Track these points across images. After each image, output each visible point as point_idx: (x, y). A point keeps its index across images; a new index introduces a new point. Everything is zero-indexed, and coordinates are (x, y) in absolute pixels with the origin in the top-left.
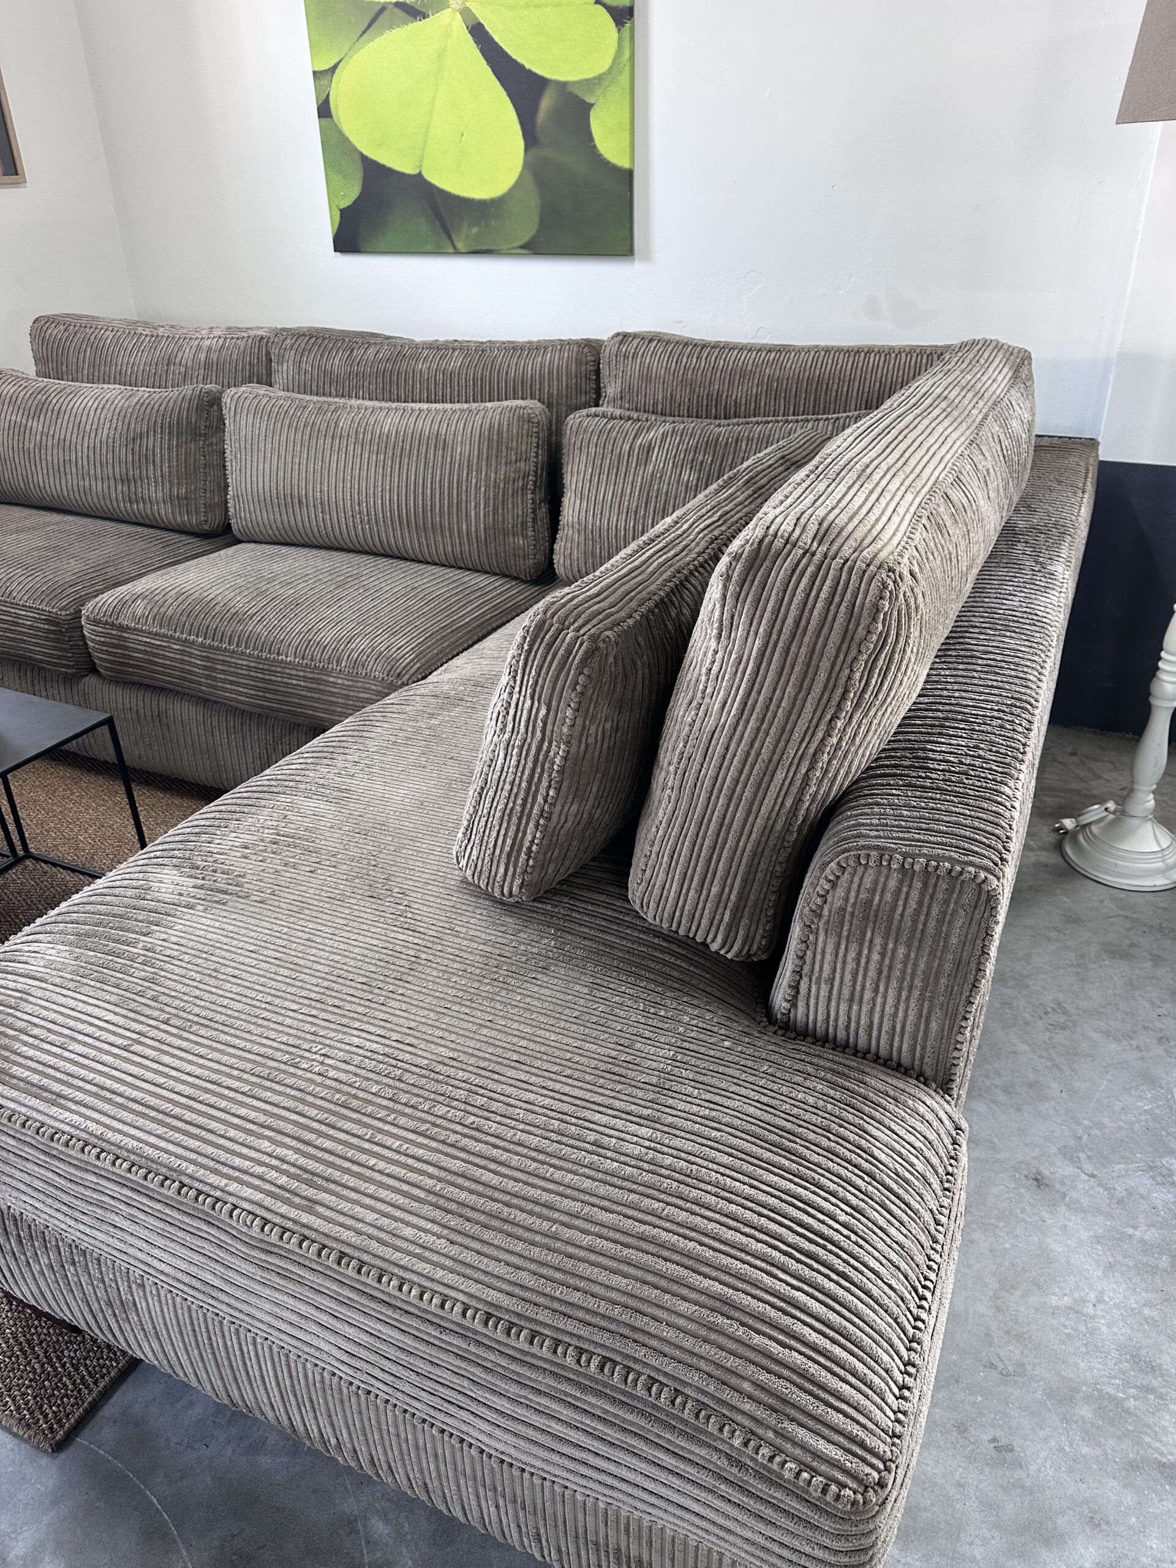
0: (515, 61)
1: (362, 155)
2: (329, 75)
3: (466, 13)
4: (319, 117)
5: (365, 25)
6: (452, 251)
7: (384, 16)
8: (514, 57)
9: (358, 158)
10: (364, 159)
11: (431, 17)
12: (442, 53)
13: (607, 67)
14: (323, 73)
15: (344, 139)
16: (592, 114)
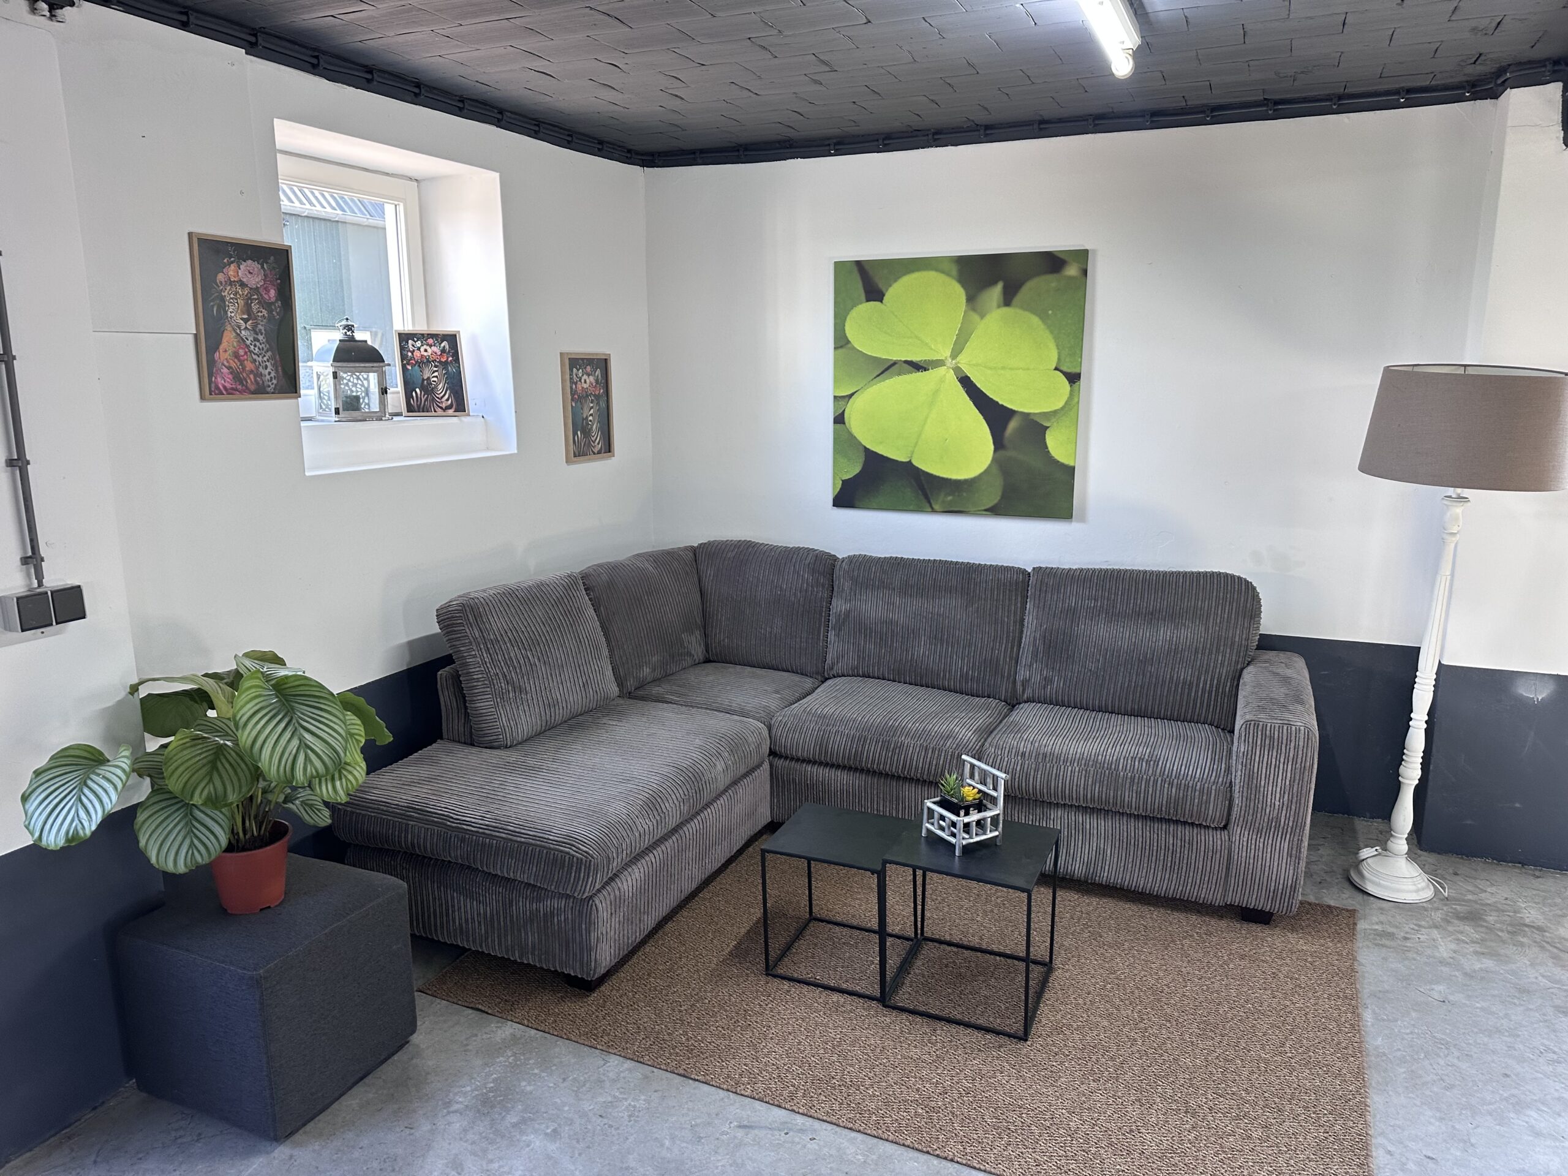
0: (992, 399)
1: (865, 447)
2: (847, 399)
3: (957, 370)
4: (835, 422)
5: (880, 372)
6: (930, 510)
7: (893, 368)
8: (991, 397)
9: (862, 449)
10: (866, 450)
11: (931, 371)
12: (936, 392)
13: (1061, 406)
14: (843, 397)
15: (852, 438)
16: (1048, 432)
